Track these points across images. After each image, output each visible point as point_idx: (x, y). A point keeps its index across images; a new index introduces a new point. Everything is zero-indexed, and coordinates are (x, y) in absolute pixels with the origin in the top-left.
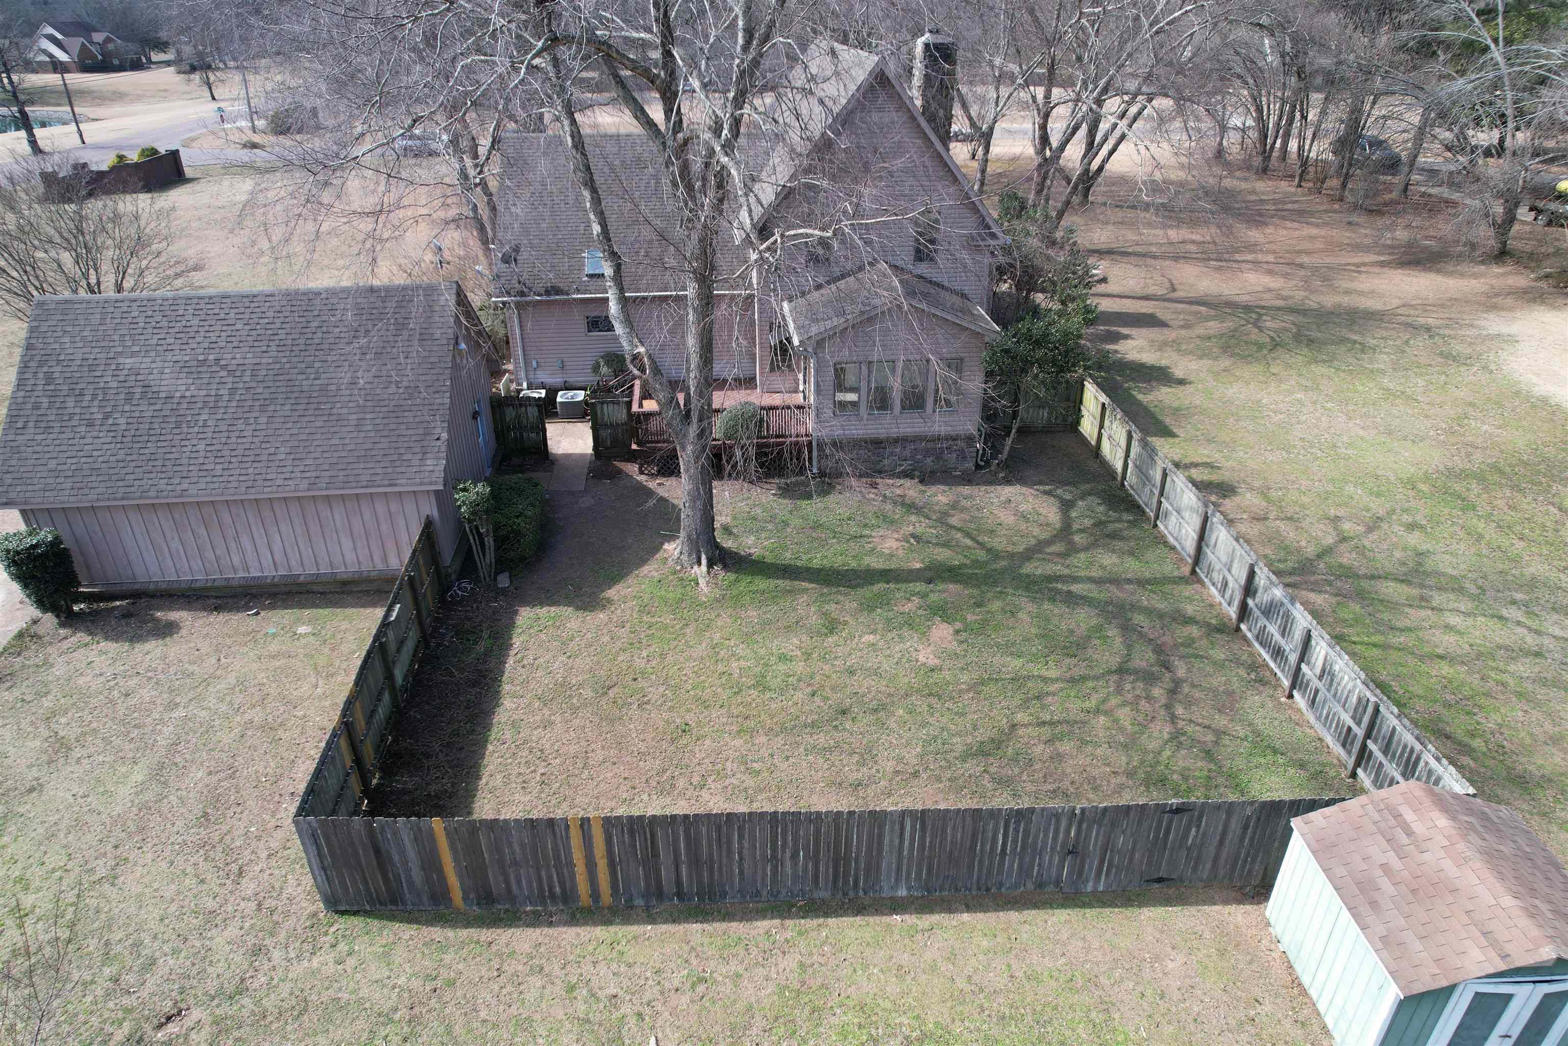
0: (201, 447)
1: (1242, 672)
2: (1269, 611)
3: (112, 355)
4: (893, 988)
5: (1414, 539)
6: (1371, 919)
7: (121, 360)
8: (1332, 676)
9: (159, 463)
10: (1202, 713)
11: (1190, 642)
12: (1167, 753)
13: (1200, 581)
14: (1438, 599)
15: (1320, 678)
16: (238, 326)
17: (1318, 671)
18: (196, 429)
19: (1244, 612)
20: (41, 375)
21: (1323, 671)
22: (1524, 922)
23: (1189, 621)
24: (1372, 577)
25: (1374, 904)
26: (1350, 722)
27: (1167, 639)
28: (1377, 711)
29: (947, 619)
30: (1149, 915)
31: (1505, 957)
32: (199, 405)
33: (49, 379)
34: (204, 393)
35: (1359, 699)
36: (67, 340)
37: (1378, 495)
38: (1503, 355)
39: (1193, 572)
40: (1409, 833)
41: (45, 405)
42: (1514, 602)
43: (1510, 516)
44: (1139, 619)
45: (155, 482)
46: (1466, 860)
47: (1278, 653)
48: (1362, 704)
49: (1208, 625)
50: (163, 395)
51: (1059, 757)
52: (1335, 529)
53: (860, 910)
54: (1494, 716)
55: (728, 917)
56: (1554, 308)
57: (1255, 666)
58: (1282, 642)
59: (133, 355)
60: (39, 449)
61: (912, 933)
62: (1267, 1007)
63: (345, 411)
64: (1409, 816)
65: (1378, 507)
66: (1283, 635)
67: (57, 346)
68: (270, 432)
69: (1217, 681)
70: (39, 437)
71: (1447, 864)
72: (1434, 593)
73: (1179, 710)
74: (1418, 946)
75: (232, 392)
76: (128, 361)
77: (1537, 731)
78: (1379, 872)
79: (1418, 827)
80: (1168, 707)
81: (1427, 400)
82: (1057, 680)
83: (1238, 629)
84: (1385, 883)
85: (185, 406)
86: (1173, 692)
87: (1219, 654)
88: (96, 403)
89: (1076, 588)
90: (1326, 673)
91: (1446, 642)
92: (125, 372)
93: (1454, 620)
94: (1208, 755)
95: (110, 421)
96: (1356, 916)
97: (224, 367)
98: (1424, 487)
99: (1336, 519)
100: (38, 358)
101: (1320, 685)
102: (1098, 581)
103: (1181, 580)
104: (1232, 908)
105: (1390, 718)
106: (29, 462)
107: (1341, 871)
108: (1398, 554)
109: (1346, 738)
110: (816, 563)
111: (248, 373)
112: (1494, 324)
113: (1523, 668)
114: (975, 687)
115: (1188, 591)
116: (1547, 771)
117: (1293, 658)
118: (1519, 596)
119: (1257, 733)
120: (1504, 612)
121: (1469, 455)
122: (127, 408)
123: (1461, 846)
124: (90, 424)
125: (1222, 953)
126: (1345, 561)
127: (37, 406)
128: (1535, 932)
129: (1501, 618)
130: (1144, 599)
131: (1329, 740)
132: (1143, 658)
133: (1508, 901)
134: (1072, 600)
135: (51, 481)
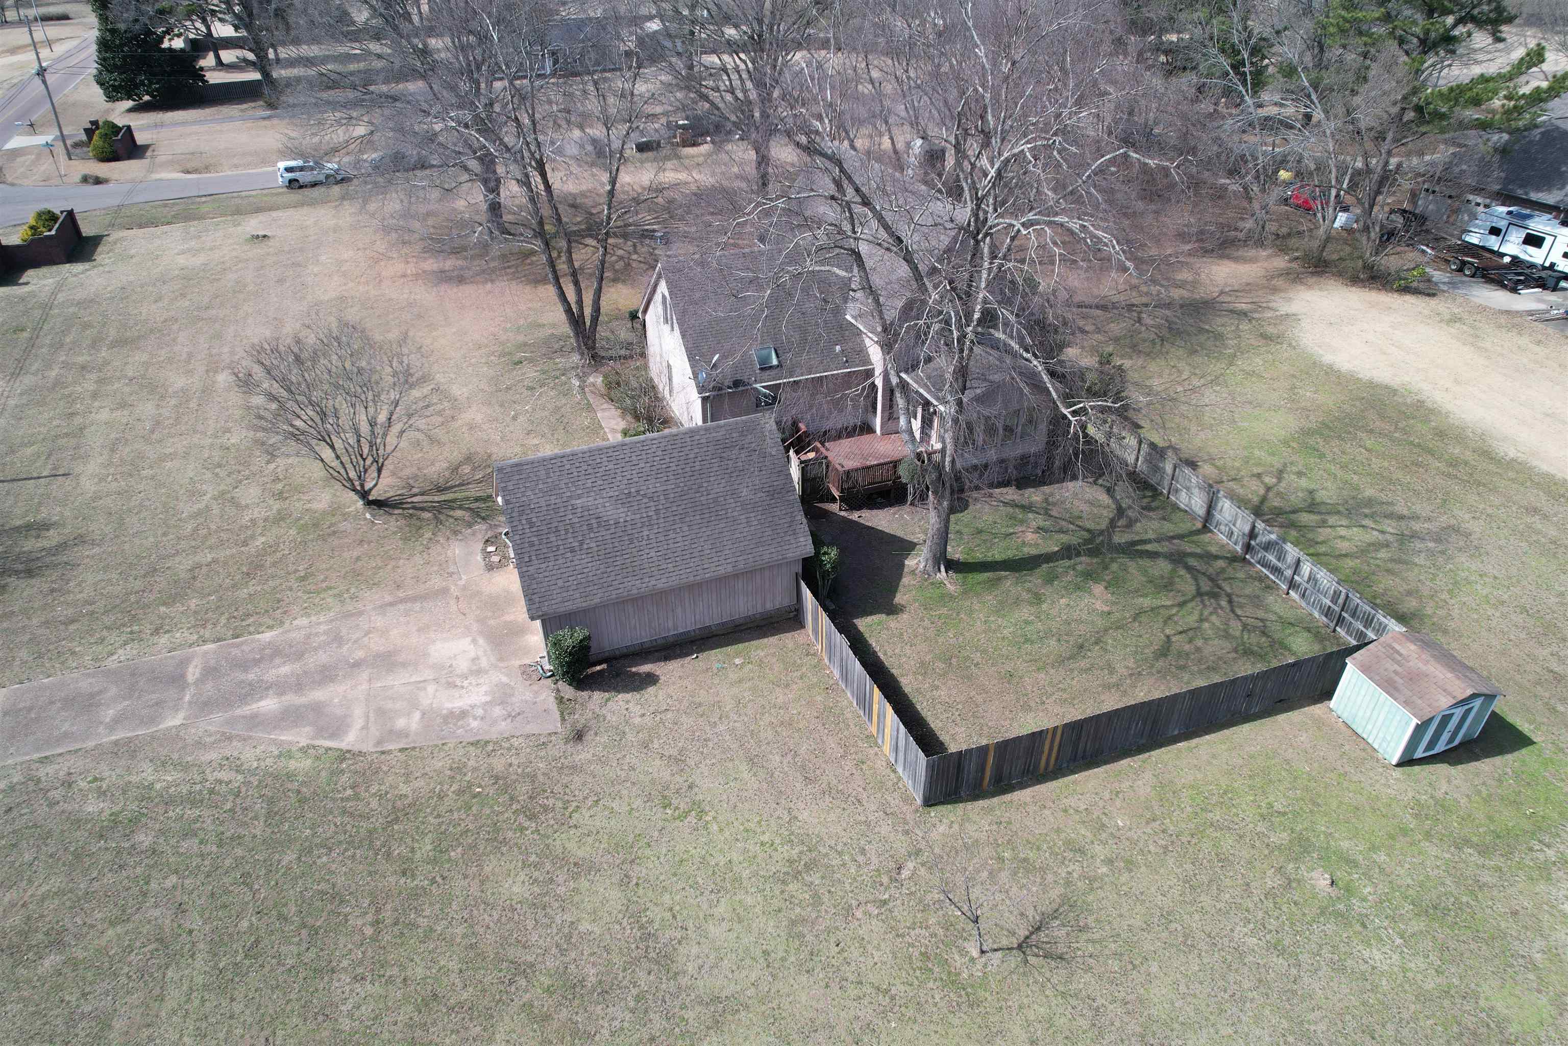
0: (653, 554)
1: (1257, 583)
2: (1268, 546)
3: (565, 499)
4: (1200, 776)
5: (1304, 483)
6: (1397, 695)
7: (573, 502)
8: (1316, 581)
9: (630, 569)
10: (1249, 611)
11: (1223, 570)
12: (1246, 637)
13: (1211, 531)
14: (1332, 520)
15: (1308, 582)
16: (642, 465)
17: (1306, 578)
18: (644, 542)
19: (1248, 548)
20: (524, 522)
21: (1310, 578)
22: (1457, 682)
23: (1217, 557)
24: (1294, 512)
25: (1396, 689)
26: (1329, 603)
27: (1211, 570)
28: (1347, 596)
29: (1096, 580)
30: (1281, 718)
31: (1454, 697)
32: (639, 525)
33: (531, 524)
34: (638, 516)
35: (1335, 592)
36: (529, 493)
37: (1274, 455)
38: (1296, 331)
39: (1205, 526)
40: (1401, 655)
41: (537, 543)
42: (1366, 516)
43: (1345, 459)
44: (1192, 562)
45: (633, 583)
46: (1428, 662)
47: (1276, 570)
48: (1337, 594)
49: (1227, 558)
50: (612, 522)
51: (1198, 649)
52: (1262, 482)
53: (1161, 746)
54: (1382, 586)
55: (1106, 762)
56: (1310, 287)
57: (1261, 578)
58: (1279, 565)
59: (579, 497)
60: (547, 574)
61: (1190, 750)
62: (1347, 747)
63: (736, 514)
64: (1398, 647)
65: (1277, 462)
66: (1279, 560)
67: (524, 499)
68: (694, 536)
69: (1248, 591)
70: (543, 566)
71: (1420, 665)
72: (1327, 517)
73: (1239, 612)
74: (1419, 702)
75: (657, 511)
76: (578, 501)
77: (1401, 590)
78: (1393, 675)
79: (1403, 651)
80: (1233, 611)
81: (1269, 376)
82: (1173, 606)
83: (1245, 558)
84: (1397, 678)
85: (630, 527)
86: (1230, 602)
87: (1241, 575)
88: (570, 535)
89: (1149, 547)
90: (1312, 578)
91: (1344, 546)
92: (580, 510)
93: (1343, 532)
94: (1264, 633)
95: (585, 546)
96: (1391, 695)
97: (644, 495)
98: (1294, 445)
99: (1259, 476)
100: (516, 510)
101: (1308, 586)
102: (1158, 540)
103: (1198, 532)
104: (1312, 707)
105: (1356, 599)
106: (545, 584)
107: (1377, 678)
108: (1300, 494)
109: (1328, 612)
110: (998, 557)
111: (662, 497)
112: (1283, 306)
113: (1383, 554)
114: (1135, 618)
115: (1206, 537)
116: (1412, 610)
117: (1288, 573)
118: (1367, 511)
119: (1280, 617)
120: (1364, 523)
121: (1308, 417)
122: (592, 535)
123: (1424, 656)
124: (572, 551)
125: (1319, 728)
126: (1276, 504)
127: (532, 544)
128: (1463, 685)
129: (1363, 526)
130: (1188, 548)
131: (1316, 614)
132: (1206, 586)
133: (1449, 675)
134: (1153, 555)
135: (565, 594)
